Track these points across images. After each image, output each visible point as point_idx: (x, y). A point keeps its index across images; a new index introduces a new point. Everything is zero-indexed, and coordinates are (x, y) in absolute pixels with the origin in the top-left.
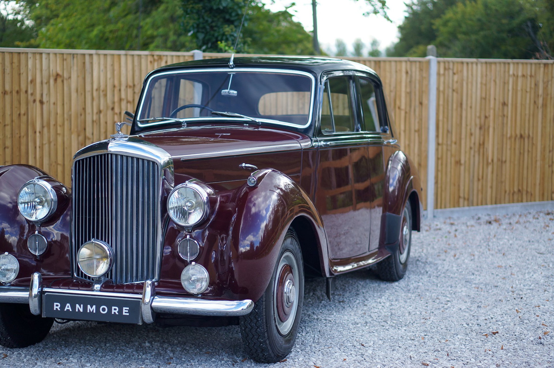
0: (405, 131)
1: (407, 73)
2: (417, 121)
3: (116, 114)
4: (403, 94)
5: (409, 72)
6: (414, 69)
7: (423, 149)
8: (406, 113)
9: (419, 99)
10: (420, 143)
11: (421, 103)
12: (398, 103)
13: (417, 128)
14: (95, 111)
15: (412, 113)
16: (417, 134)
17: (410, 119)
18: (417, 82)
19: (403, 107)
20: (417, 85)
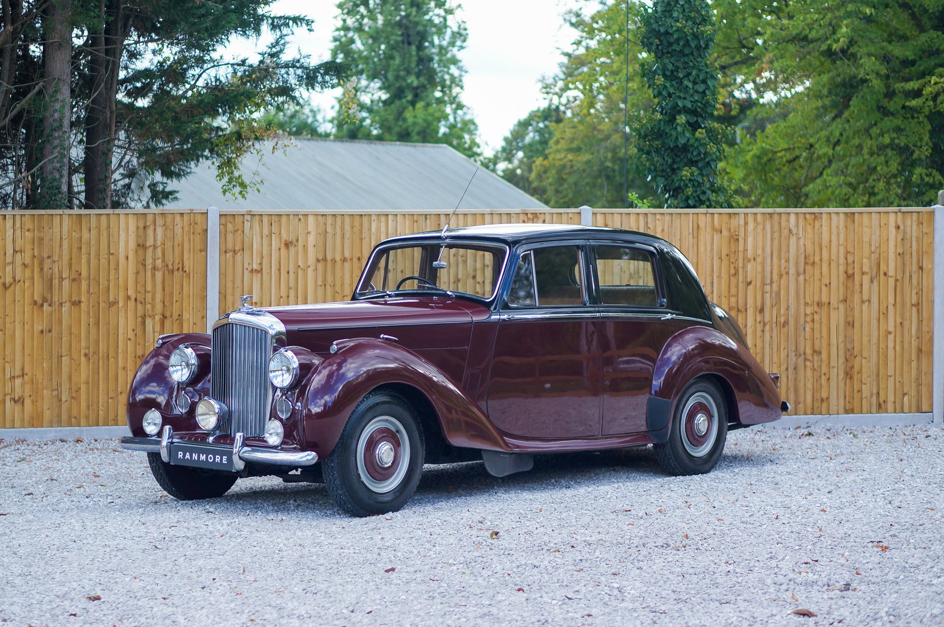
0: (894, 305)
1: (898, 227)
2: (914, 292)
3: (479, 283)
4: (892, 257)
5: (902, 227)
6: (908, 223)
7: (925, 328)
8: (897, 280)
9: (918, 262)
10: (920, 321)
11: (921, 268)
12: (883, 268)
13: (914, 301)
14: (452, 280)
15: (907, 281)
16: (914, 309)
17: (902, 289)
18: (914, 239)
19: (891, 272)
20: (914, 244)
